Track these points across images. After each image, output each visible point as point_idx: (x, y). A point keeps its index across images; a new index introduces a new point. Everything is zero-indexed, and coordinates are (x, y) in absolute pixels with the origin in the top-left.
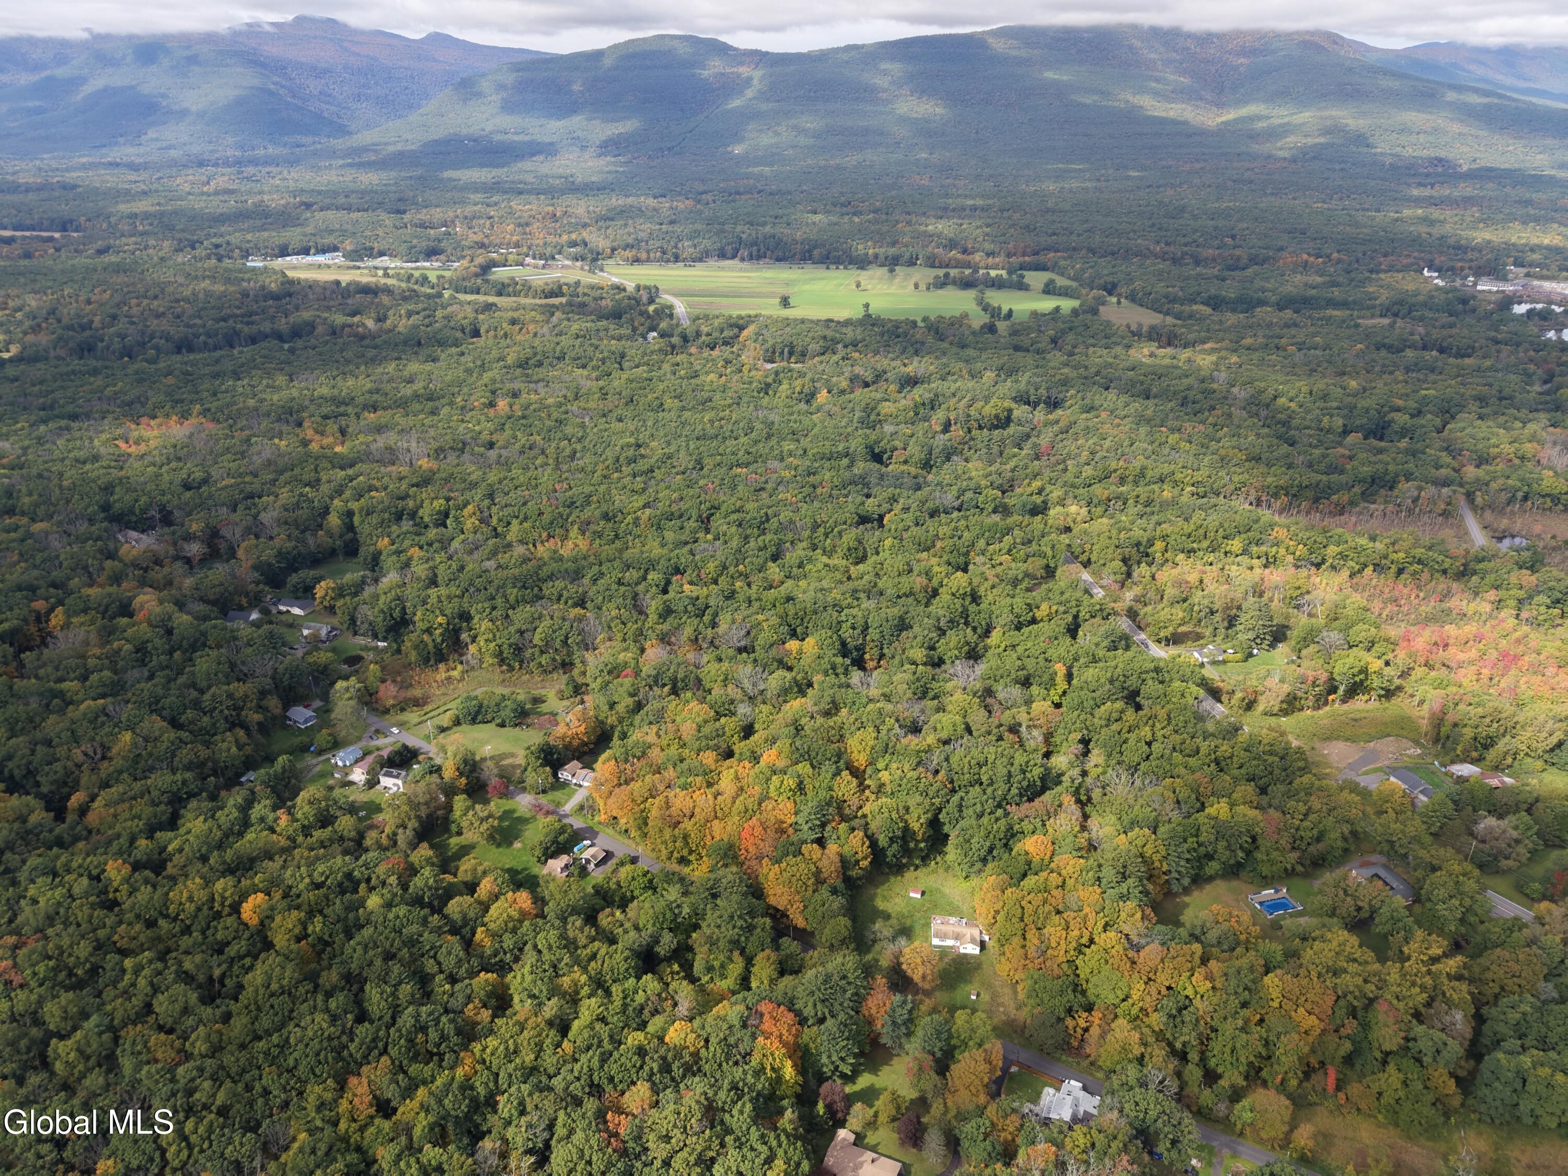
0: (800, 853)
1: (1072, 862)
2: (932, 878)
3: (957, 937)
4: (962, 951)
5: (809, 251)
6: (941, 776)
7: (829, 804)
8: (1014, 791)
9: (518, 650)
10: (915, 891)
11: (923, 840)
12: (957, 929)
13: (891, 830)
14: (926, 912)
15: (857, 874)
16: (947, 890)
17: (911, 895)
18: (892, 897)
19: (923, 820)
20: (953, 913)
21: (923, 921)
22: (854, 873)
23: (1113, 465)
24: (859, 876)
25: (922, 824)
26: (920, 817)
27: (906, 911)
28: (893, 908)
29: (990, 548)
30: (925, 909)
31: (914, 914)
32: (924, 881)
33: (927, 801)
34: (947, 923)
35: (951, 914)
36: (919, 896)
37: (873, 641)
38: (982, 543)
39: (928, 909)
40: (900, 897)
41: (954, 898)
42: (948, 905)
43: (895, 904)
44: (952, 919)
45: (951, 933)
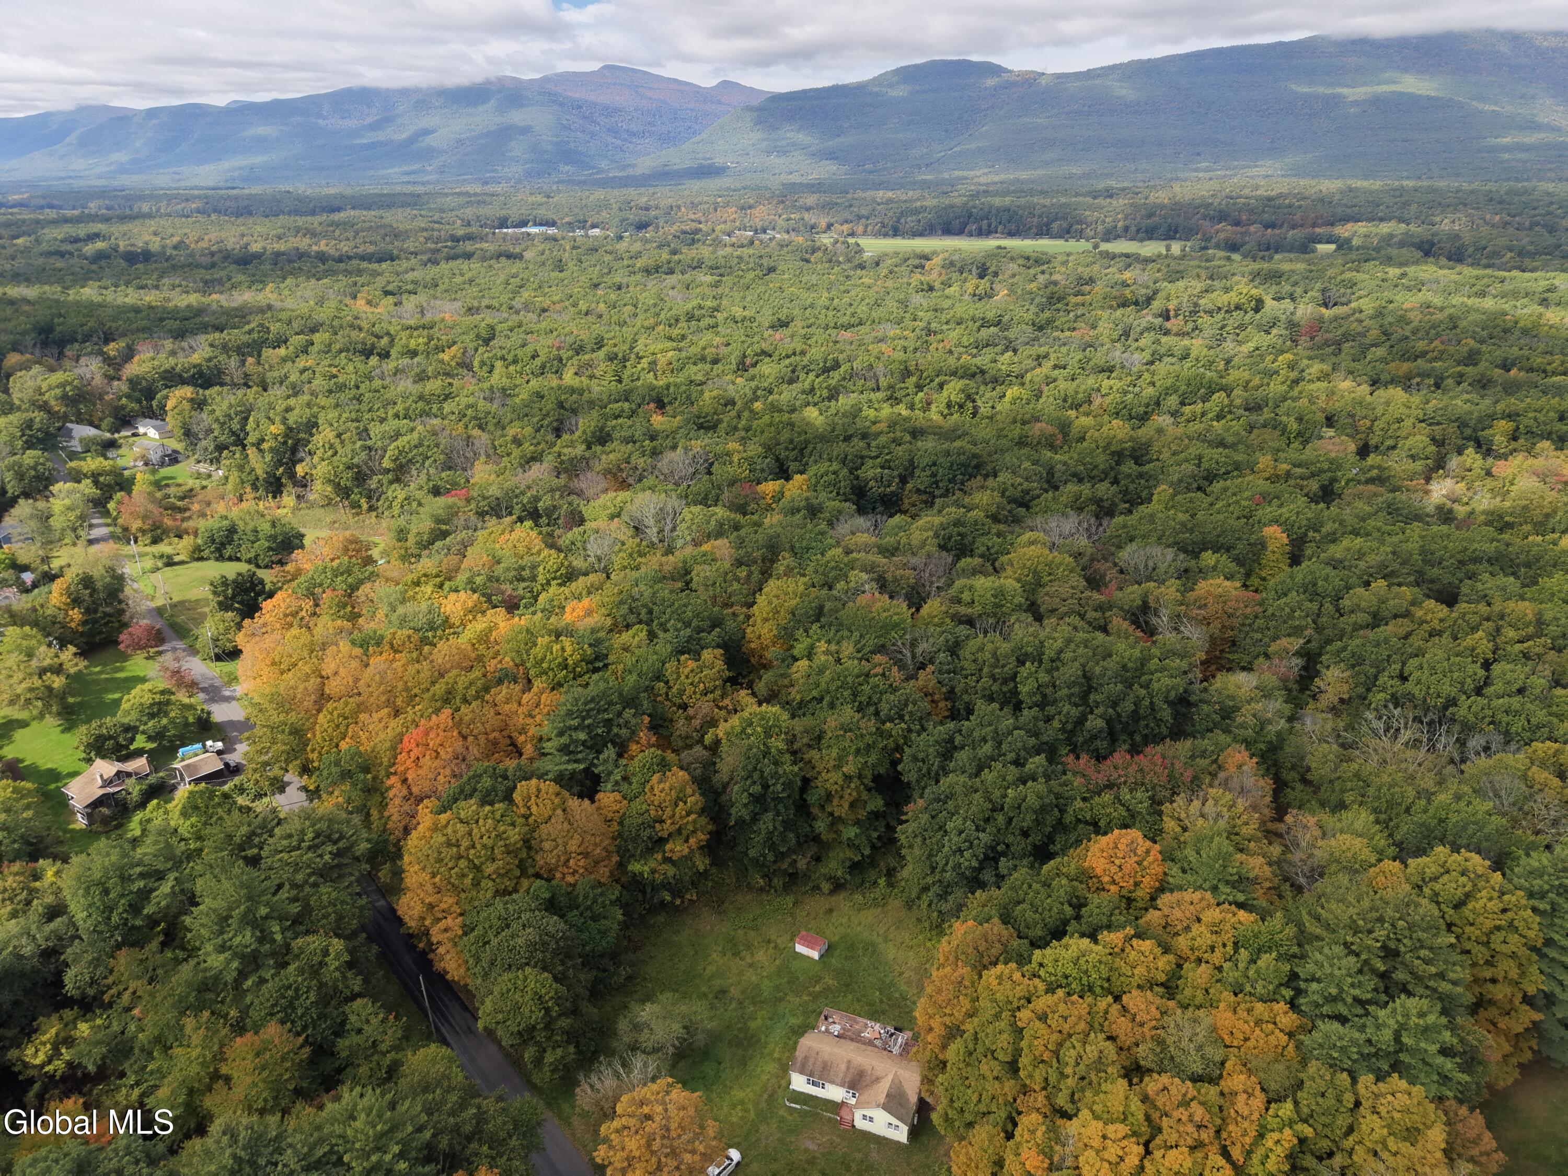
0: (508, 797)
1: (1213, 915)
2: (869, 916)
3: (860, 1083)
4: (858, 1123)
5: (1047, 224)
6: (926, 677)
7: (630, 702)
8: (1095, 723)
9: (361, 478)
10: (810, 945)
12: (868, 1061)
13: (756, 776)
14: (815, 997)
15: (653, 871)
16: (891, 952)
17: (799, 948)
18: (749, 947)
19: (850, 768)
20: (883, 1012)
21: (794, 1021)
22: (646, 868)
23: (1421, 345)
24: (659, 878)
25: (848, 778)
26: (840, 761)
27: (767, 987)
28: (741, 973)
29: (1187, 409)
30: (817, 988)
31: (781, 1000)
32: (844, 920)
33: (869, 725)
34: (856, 1038)
35: (874, 1016)
36: (815, 955)
37: (918, 491)
38: (1172, 401)
39: (827, 990)
40: (771, 951)
41: (901, 974)
42: (880, 990)
43: (751, 965)
44: (873, 1030)
45: (843, 1067)
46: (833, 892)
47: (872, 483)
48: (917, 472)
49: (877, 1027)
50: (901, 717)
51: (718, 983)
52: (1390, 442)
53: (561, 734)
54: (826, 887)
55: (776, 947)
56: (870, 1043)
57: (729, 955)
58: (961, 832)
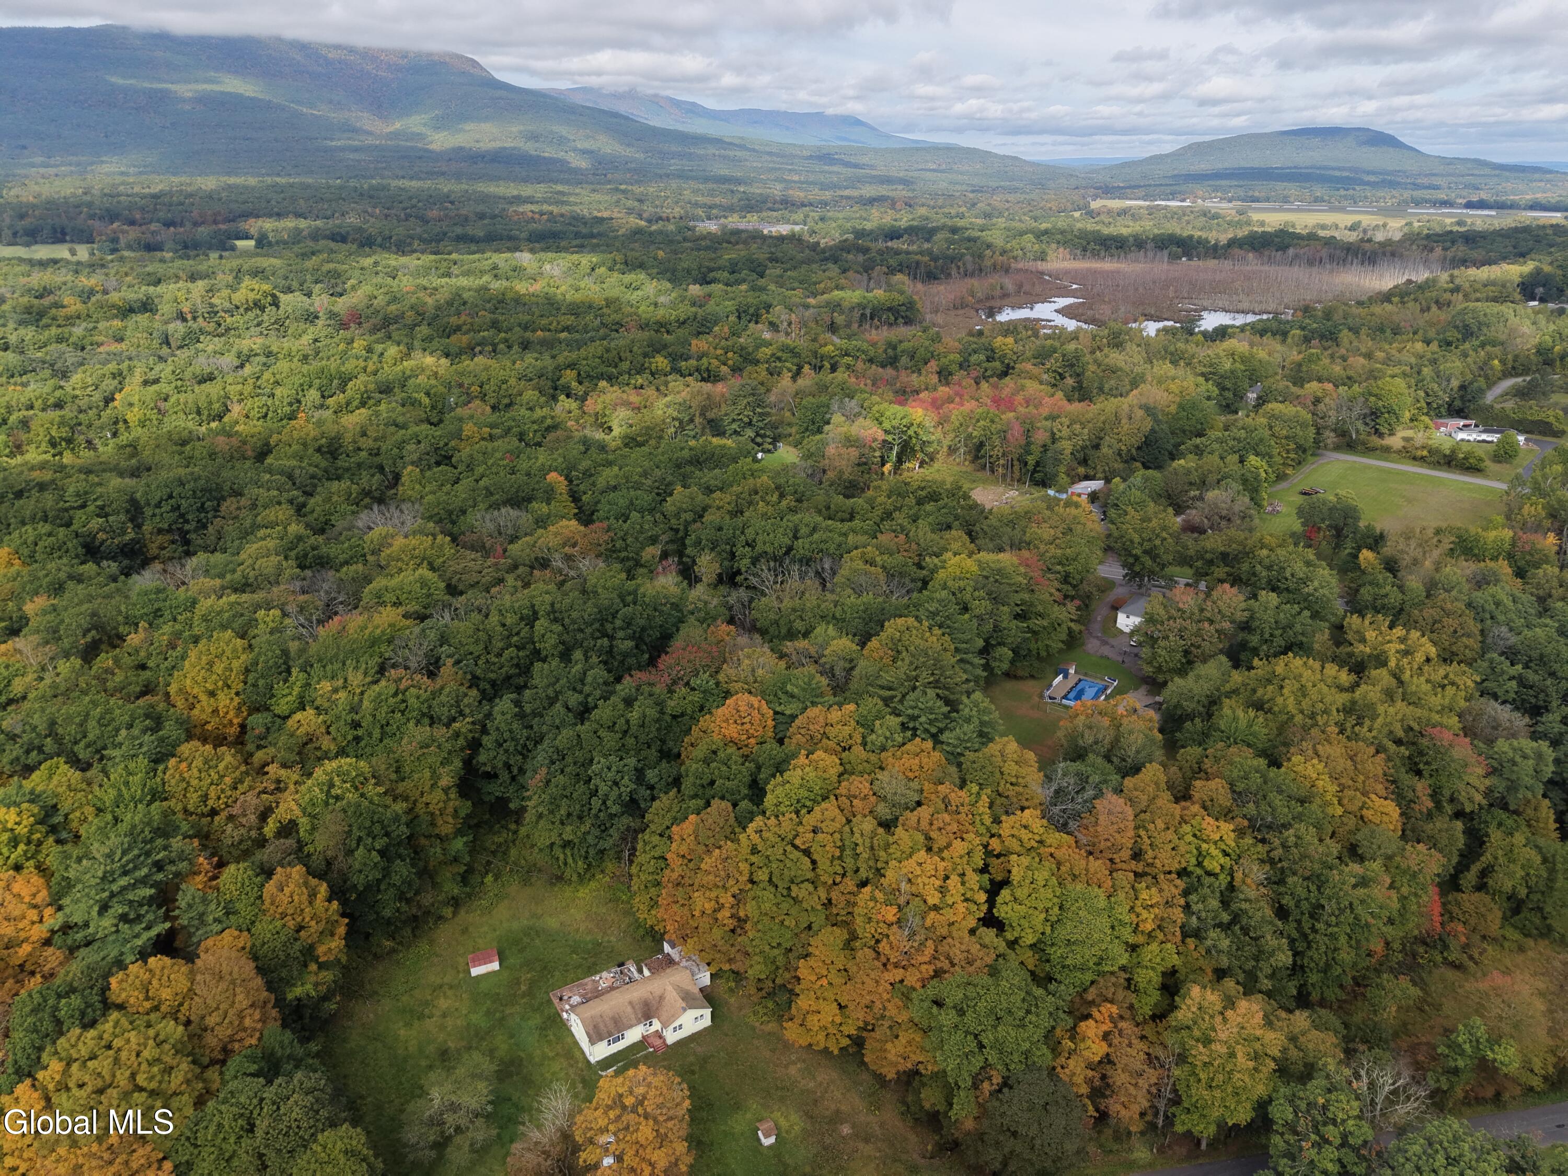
0: (109, 1006)
1: (833, 716)
3: (647, 1012)
4: (671, 1037)
6: (448, 672)
7: (163, 833)
10: (481, 963)
11: (459, 832)
12: (637, 993)
13: (377, 829)
14: (530, 993)
15: (316, 985)
16: (552, 923)
17: (475, 971)
18: (427, 1004)
19: (445, 781)
20: (595, 964)
21: (537, 1020)
22: (309, 986)
23: (454, 320)
24: (323, 989)
25: (446, 791)
26: (435, 777)
27: (477, 1019)
28: (442, 1028)
29: (330, 401)
30: (523, 988)
31: (503, 1019)
32: (486, 928)
33: (441, 732)
34: (598, 994)
35: (593, 970)
36: (495, 966)
37: (160, 531)
38: (313, 395)
39: (532, 984)
40: (449, 993)
41: (577, 930)
42: (573, 952)
43: (444, 1016)
44: (605, 978)
45: (629, 1009)
46: (455, 914)
47: (101, 536)
48: (148, 512)
49: (605, 974)
50: (461, 713)
51: (431, 1049)
52: (506, 401)
53: (104, 908)
54: (448, 912)
55: (451, 987)
56: (612, 988)
57: (416, 1023)
58: (609, 769)
